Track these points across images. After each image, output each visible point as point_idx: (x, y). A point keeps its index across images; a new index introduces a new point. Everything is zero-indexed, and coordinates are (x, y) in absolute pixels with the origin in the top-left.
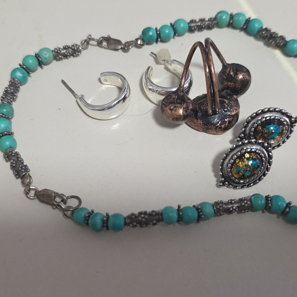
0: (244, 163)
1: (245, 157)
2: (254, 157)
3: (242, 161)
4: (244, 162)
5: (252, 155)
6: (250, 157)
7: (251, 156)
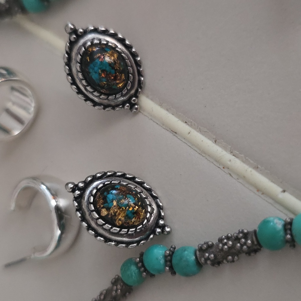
0: (117, 212)
1: (108, 215)
2: (101, 201)
3: (115, 215)
4: (115, 213)
5: (100, 206)
6: (103, 208)
7: (102, 206)
